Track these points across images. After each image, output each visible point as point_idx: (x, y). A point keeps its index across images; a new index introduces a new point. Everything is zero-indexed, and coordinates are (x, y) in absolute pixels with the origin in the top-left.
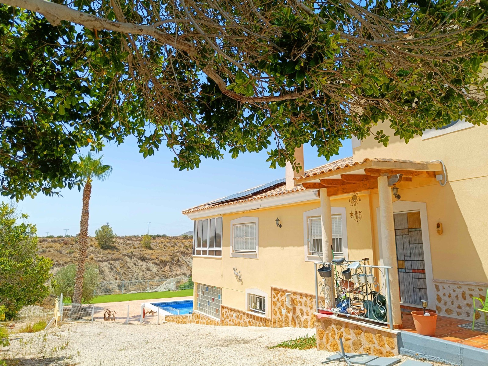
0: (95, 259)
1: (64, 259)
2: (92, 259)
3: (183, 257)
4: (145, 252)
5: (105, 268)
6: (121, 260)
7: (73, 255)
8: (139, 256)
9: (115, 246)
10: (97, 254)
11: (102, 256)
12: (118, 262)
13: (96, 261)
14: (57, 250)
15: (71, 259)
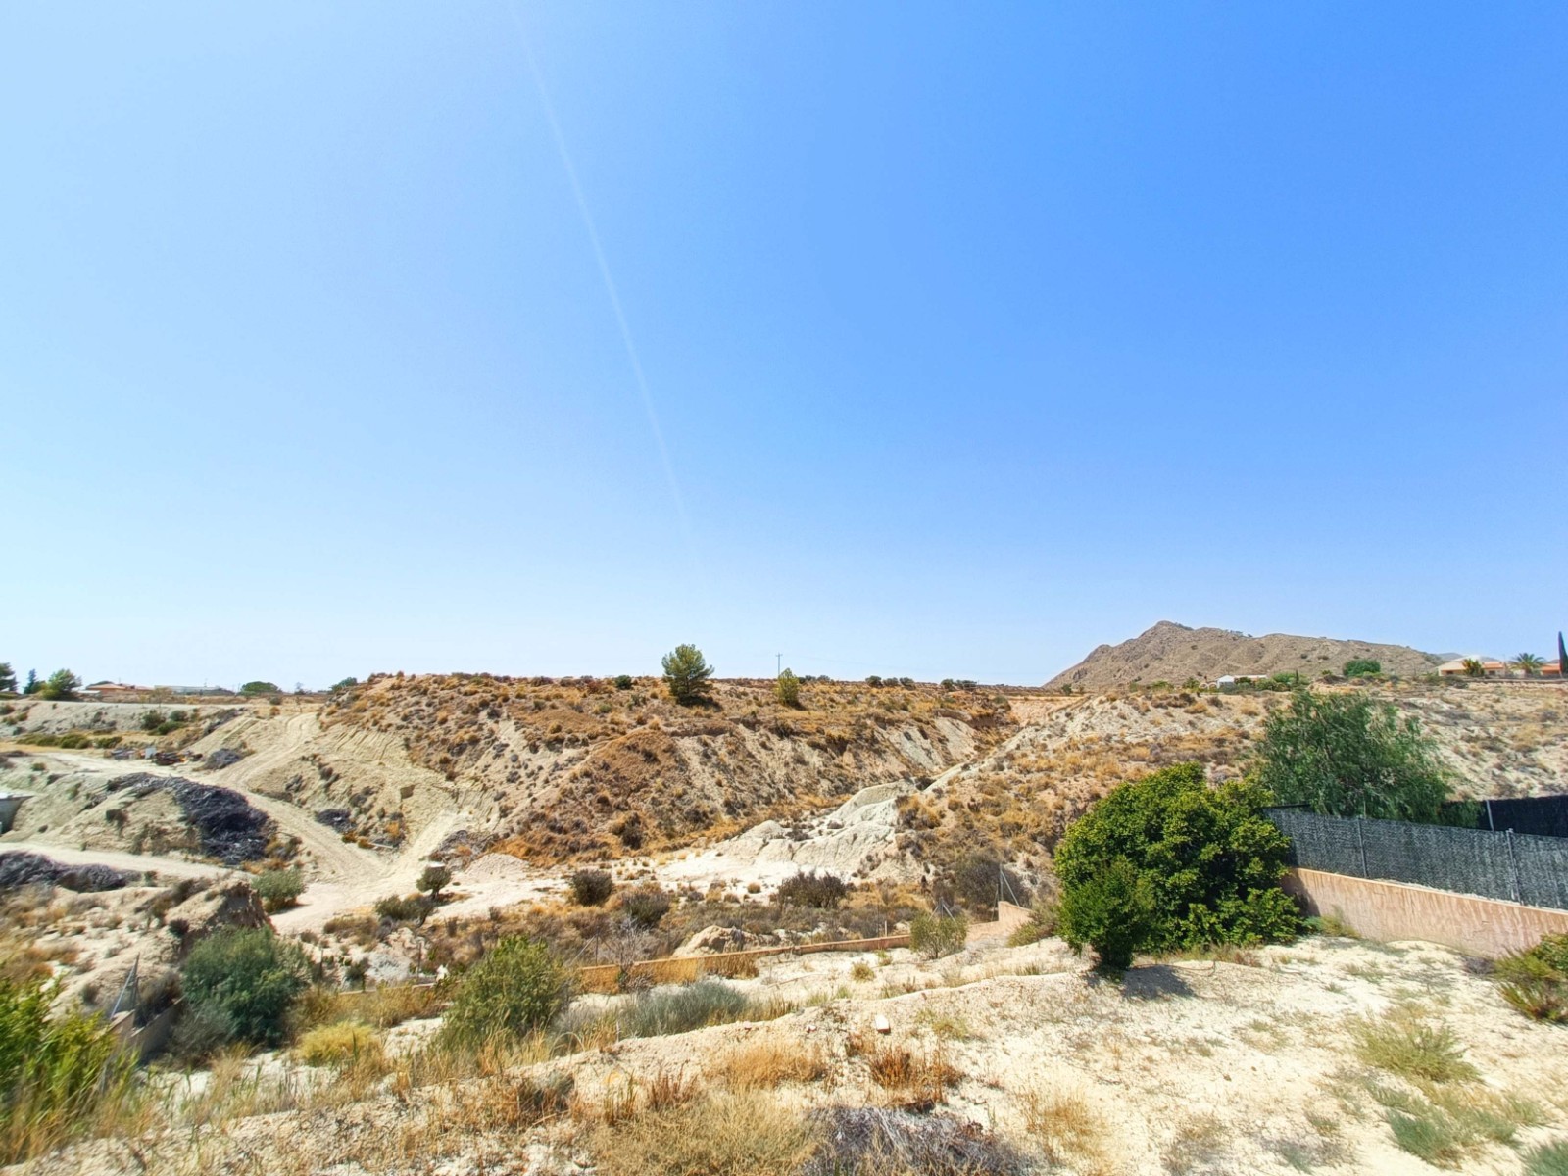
0: (665, 729)
1: (588, 726)
2: (656, 728)
3: (881, 730)
4: (786, 715)
5: (690, 754)
6: (728, 735)
7: (609, 717)
8: (773, 724)
9: (711, 699)
10: (668, 715)
11: (680, 720)
12: (720, 739)
13: (666, 734)
14: (571, 704)
15: (605, 728)
